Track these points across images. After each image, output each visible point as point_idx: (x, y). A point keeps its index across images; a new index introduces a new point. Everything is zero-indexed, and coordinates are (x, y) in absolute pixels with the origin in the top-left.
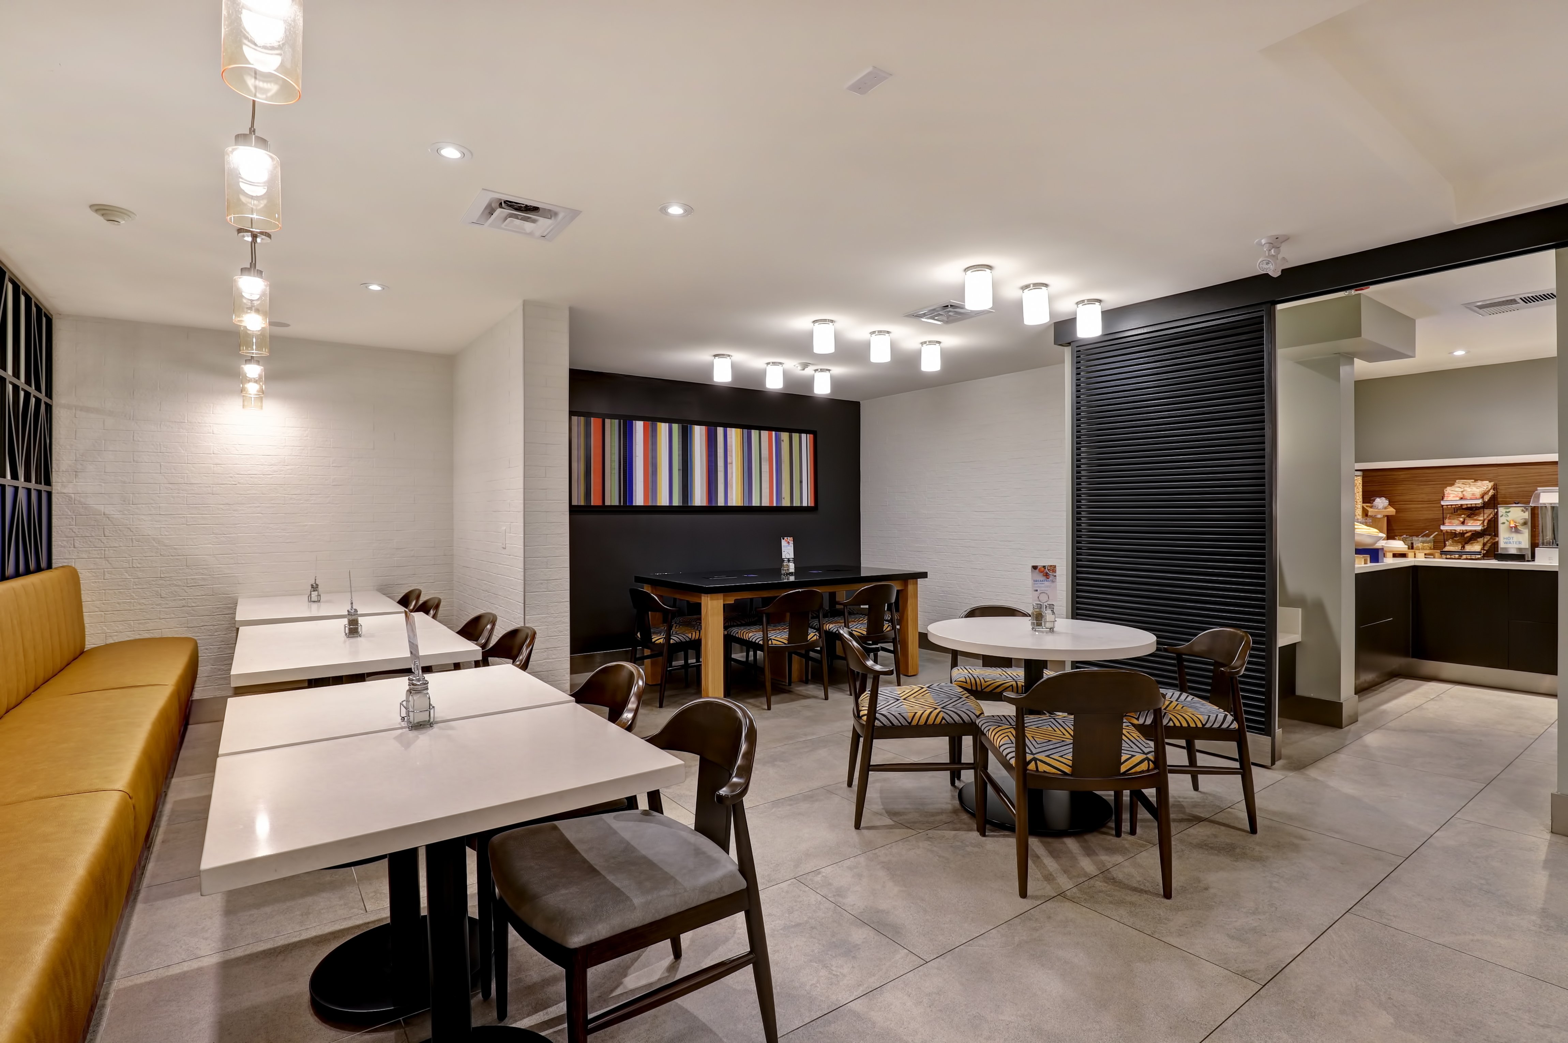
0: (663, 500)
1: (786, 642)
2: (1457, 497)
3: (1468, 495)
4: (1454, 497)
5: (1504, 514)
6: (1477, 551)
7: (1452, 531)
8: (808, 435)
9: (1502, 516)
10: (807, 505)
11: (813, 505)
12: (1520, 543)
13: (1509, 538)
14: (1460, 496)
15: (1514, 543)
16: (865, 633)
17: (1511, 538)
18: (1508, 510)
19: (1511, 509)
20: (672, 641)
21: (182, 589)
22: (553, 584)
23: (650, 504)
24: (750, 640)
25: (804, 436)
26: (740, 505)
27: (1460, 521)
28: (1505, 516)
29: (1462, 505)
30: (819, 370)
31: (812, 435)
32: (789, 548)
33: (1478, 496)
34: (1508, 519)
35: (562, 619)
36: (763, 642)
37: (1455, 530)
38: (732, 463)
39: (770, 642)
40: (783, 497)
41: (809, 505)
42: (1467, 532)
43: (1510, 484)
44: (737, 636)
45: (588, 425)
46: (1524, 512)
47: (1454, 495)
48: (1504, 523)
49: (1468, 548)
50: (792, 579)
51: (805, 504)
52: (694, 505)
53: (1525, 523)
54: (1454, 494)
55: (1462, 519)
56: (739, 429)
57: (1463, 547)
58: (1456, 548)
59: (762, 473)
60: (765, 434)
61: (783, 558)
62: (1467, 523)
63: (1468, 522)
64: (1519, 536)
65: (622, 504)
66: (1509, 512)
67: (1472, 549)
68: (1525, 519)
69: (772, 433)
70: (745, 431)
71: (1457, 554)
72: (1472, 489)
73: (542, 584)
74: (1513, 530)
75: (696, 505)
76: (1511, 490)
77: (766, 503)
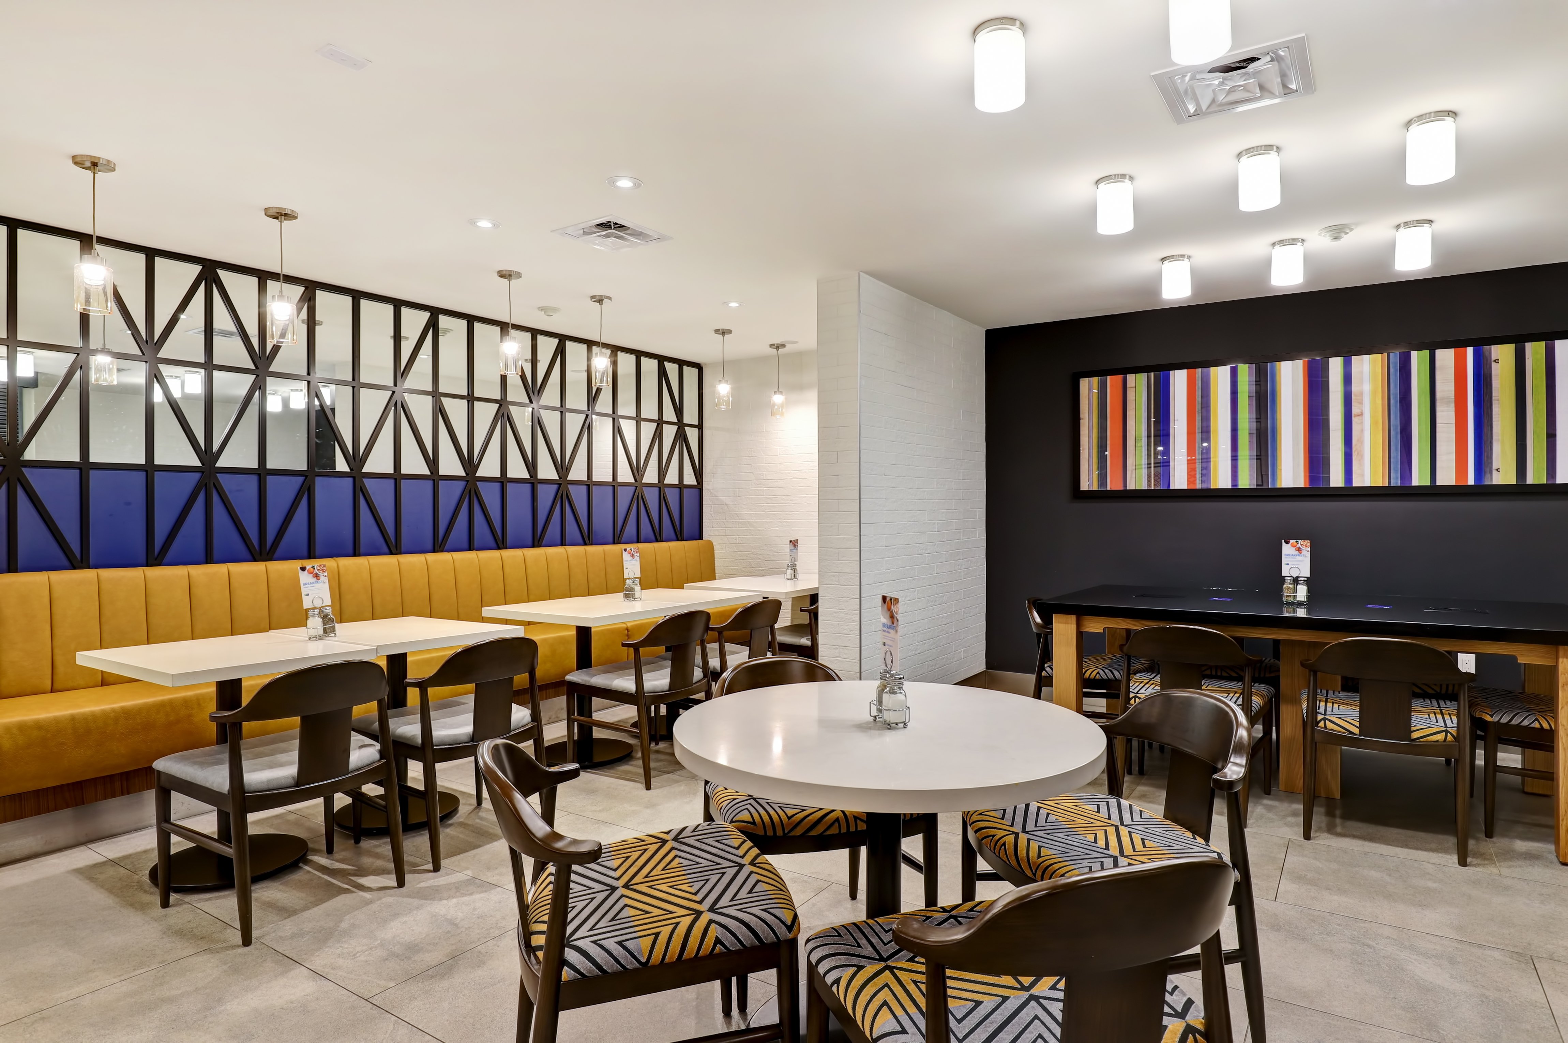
0: (1222, 480)
21: (763, 562)
22: (844, 577)
35: (852, 617)
50: (1301, 613)
52: (1276, 487)
73: (834, 576)
75: (1283, 486)
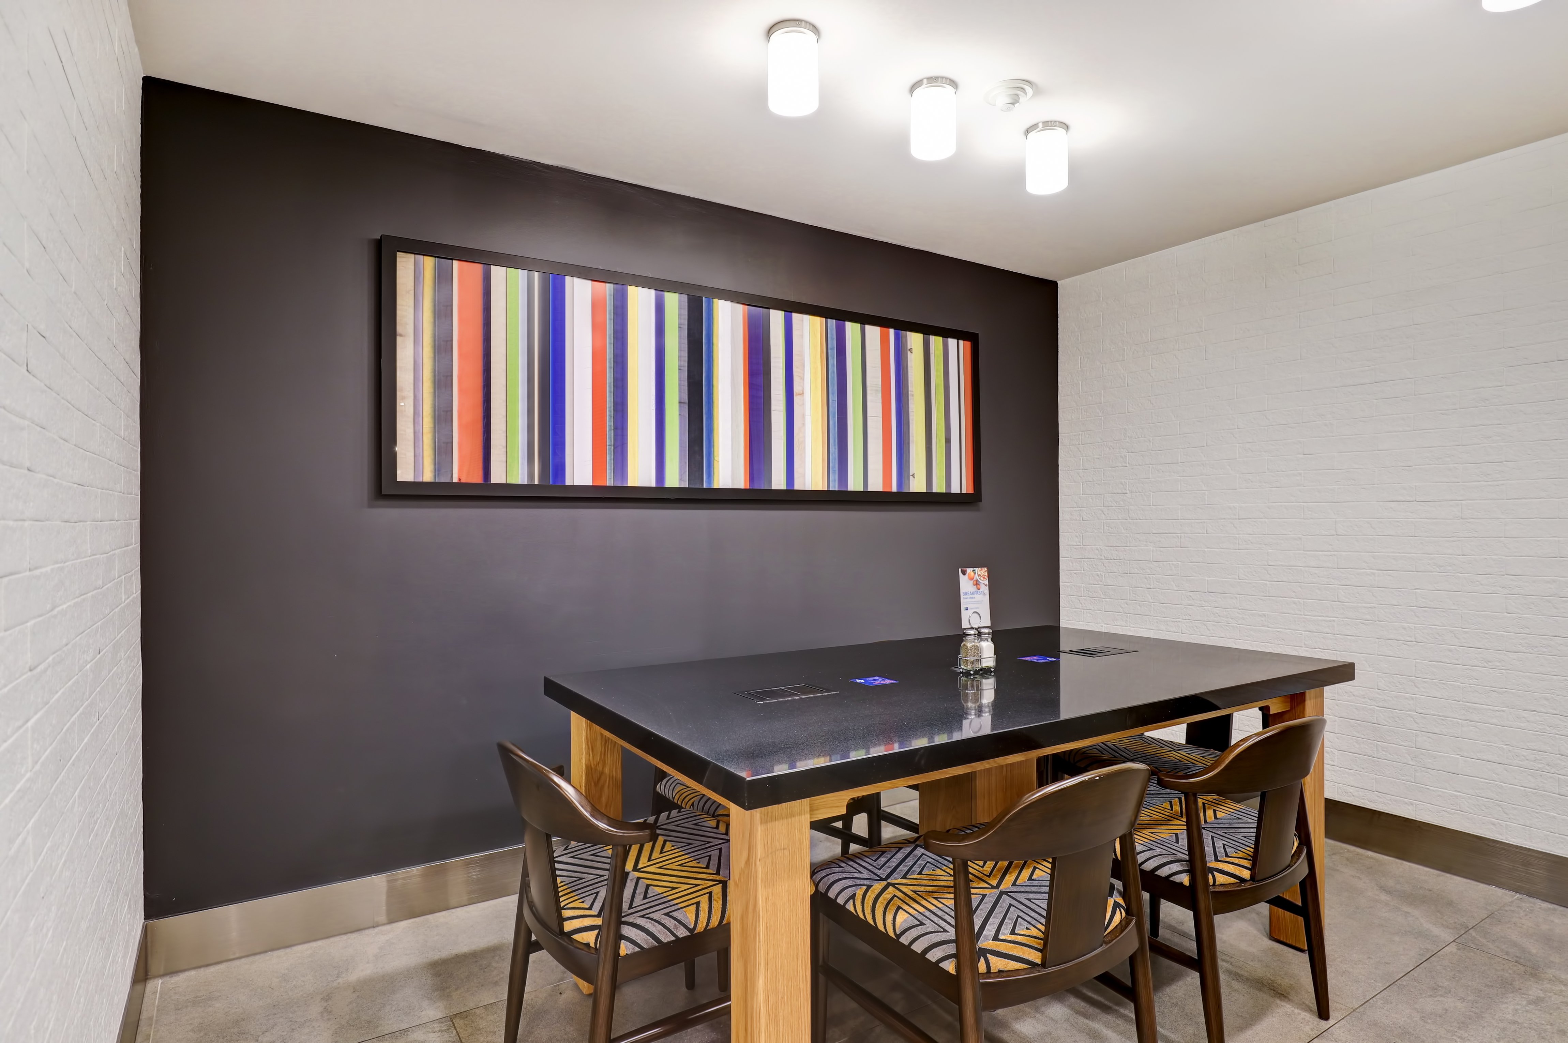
1: (1035, 957)
8: (961, 342)
10: (959, 492)
11: (971, 491)
16: (1246, 874)
20: (625, 949)
23: (609, 482)
24: (905, 940)
25: (952, 342)
26: (820, 488)
30: (1040, 125)
31: (968, 344)
32: (978, 597)
36: (958, 967)
38: (802, 394)
39: (982, 967)
40: (911, 473)
41: (964, 491)
44: (850, 907)
45: (443, 279)
51: (955, 489)
56: (818, 318)
59: (869, 418)
60: (873, 332)
61: (963, 627)
65: (536, 482)
69: (889, 331)
70: (832, 323)
77: (876, 485)
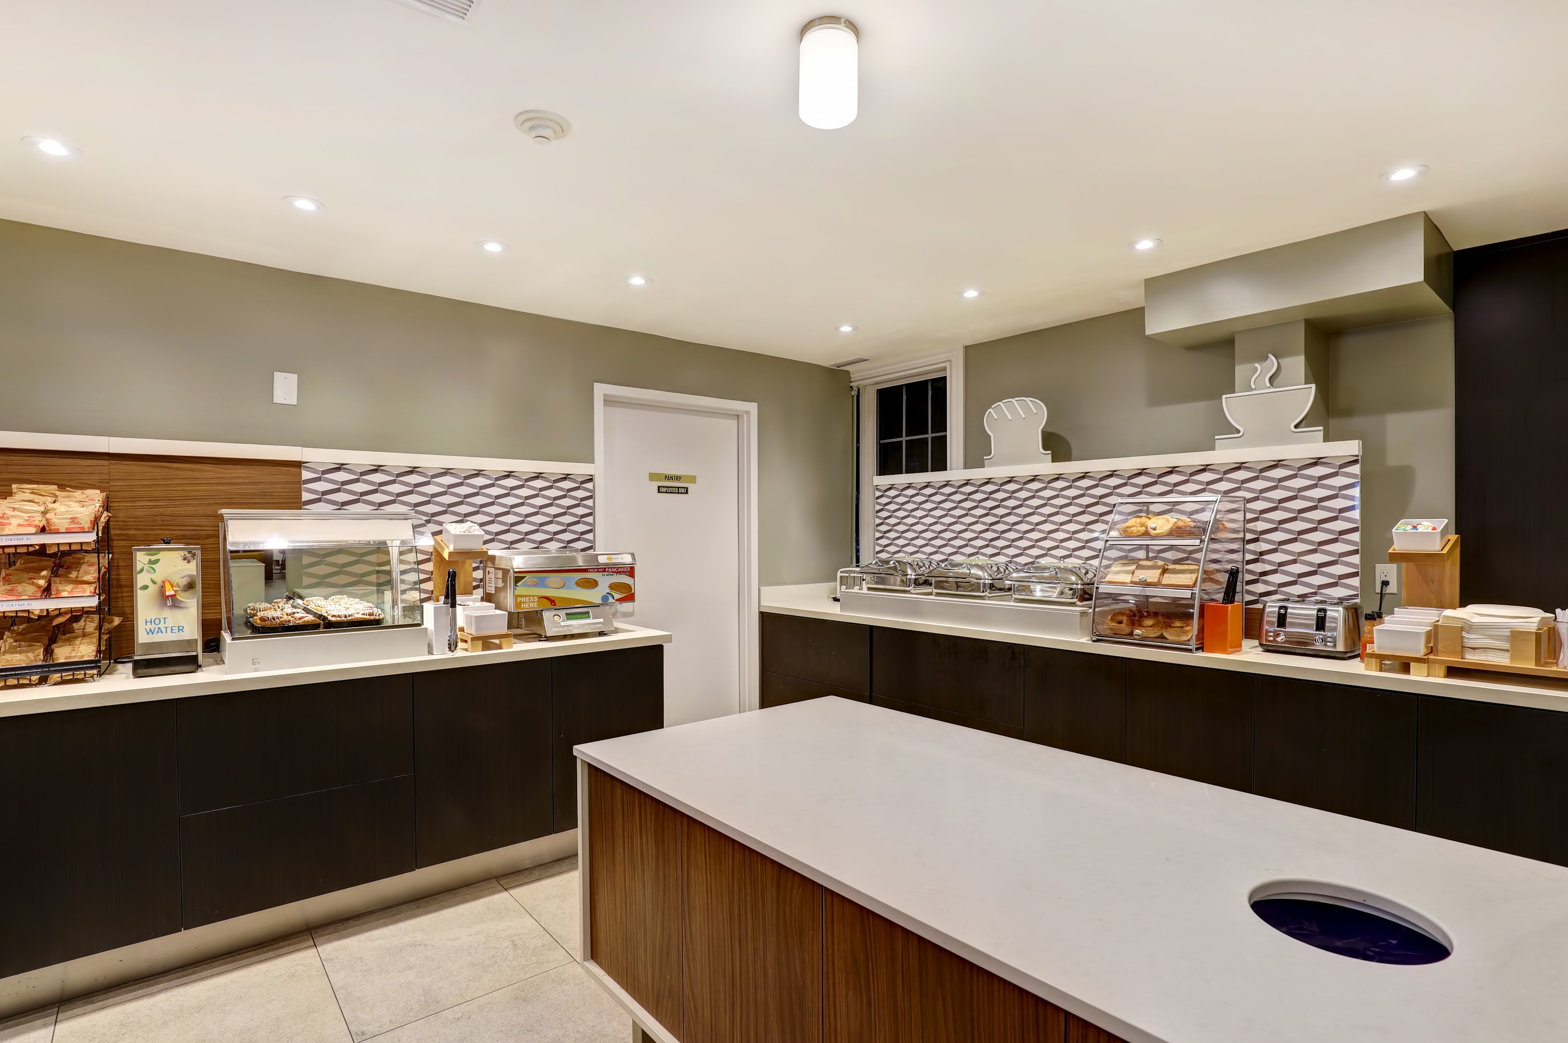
2: (29, 525)
3: (59, 521)
4: (19, 525)
5: (146, 567)
6: (86, 659)
7: (20, 614)
9: (141, 571)
12: (180, 629)
13: (157, 621)
14: (37, 523)
15: (169, 630)
17: (162, 620)
18: (153, 558)
19: (161, 555)
27: (39, 587)
28: (148, 572)
29: (43, 546)
33: (87, 525)
34: (154, 577)
37: (28, 611)
42: (60, 614)
43: (134, 499)
46: (189, 562)
47: (21, 522)
48: (145, 587)
49: (63, 653)
53: (190, 586)
54: (22, 517)
55: (42, 583)
57: (49, 652)
58: (31, 655)
62: (58, 592)
63: (60, 587)
64: (178, 613)
66: (156, 562)
67: (73, 654)
68: (190, 576)
71: (36, 674)
72: (69, 506)
74: (169, 603)
76: (138, 513)
